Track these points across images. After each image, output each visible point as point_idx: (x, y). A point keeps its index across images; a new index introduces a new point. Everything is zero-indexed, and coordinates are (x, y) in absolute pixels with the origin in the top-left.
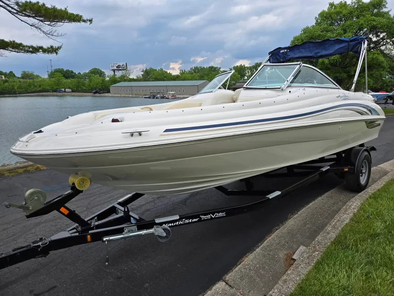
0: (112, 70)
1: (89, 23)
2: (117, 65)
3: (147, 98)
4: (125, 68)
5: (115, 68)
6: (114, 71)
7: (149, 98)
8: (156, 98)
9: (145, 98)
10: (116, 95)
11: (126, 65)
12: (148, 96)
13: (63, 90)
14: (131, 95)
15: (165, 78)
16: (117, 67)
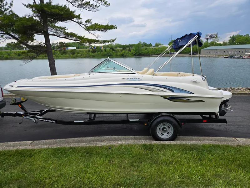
0: (206, 38)
1: (115, 29)
2: (210, 35)
3: (226, 58)
4: (215, 36)
5: (208, 37)
6: (207, 39)
7: (227, 58)
8: (234, 58)
9: (224, 57)
10: (204, 56)
11: (217, 34)
12: (227, 57)
13: (173, 52)
14: (214, 56)
15: (248, 42)
16: (210, 36)
